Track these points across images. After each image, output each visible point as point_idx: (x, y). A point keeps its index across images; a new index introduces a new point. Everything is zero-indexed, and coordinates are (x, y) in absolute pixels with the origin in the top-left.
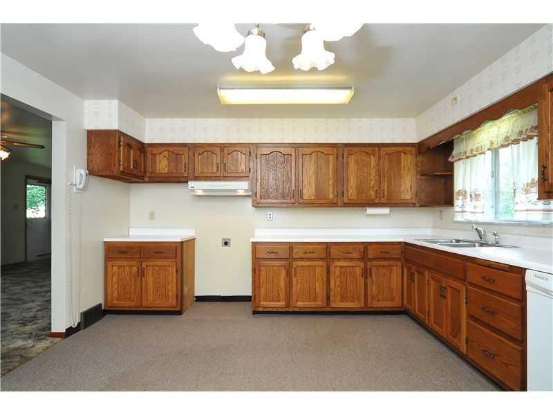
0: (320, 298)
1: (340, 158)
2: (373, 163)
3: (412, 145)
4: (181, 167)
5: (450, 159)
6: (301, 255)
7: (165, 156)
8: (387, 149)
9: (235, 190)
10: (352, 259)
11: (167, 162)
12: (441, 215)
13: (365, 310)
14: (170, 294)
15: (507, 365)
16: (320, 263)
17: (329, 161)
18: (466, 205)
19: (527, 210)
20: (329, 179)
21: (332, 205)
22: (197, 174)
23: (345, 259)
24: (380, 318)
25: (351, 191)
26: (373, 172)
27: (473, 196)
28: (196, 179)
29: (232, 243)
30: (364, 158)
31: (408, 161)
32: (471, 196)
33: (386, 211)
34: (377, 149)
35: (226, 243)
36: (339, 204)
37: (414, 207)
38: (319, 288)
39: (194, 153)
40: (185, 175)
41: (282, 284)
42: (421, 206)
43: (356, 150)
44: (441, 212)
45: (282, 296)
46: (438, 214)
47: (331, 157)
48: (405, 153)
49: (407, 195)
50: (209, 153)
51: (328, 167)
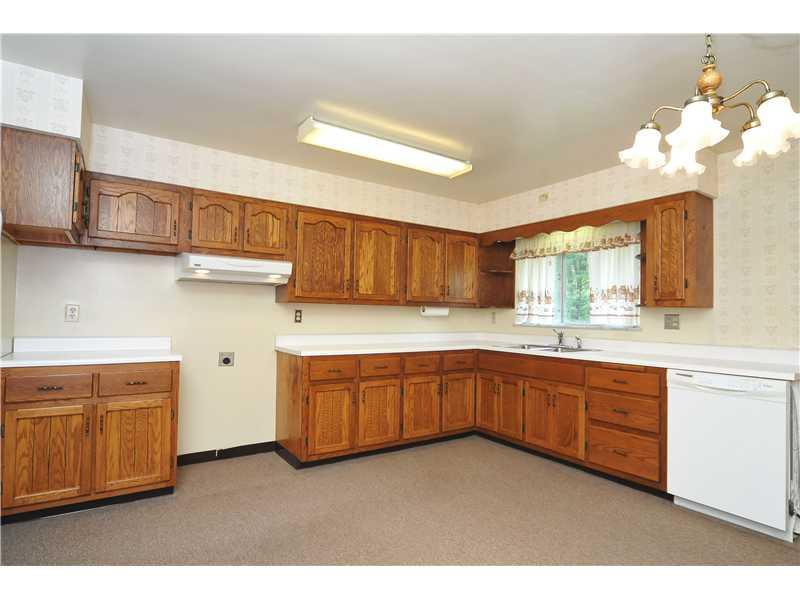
0: (391, 429)
1: (403, 242)
2: (438, 252)
3: (474, 235)
4: (164, 226)
5: (512, 256)
6: (371, 372)
7: (129, 202)
8: (452, 236)
9: (267, 275)
10: (427, 374)
11: (134, 213)
12: (494, 318)
13: (441, 436)
14: (157, 458)
15: (642, 459)
16: (393, 381)
17: (390, 244)
18: (533, 307)
19: (609, 315)
20: (391, 268)
21: (392, 302)
22: (195, 242)
23: (420, 374)
24: (453, 443)
25: (414, 285)
26: (438, 263)
27: (543, 298)
28: (194, 249)
29: (236, 361)
30: (429, 245)
31: (471, 253)
32: (539, 298)
33: (444, 312)
34: (442, 235)
35: (227, 361)
36: (401, 302)
37: (475, 307)
38: (391, 415)
39: (191, 204)
40: (174, 241)
41: (345, 416)
42: (481, 307)
43: (420, 232)
44: (494, 313)
45: (345, 433)
46: (491, 316)
47: (393, 239)
48: (469, 244)
49: (470, 294)
50: (219, 210)
51: (390, 251)
